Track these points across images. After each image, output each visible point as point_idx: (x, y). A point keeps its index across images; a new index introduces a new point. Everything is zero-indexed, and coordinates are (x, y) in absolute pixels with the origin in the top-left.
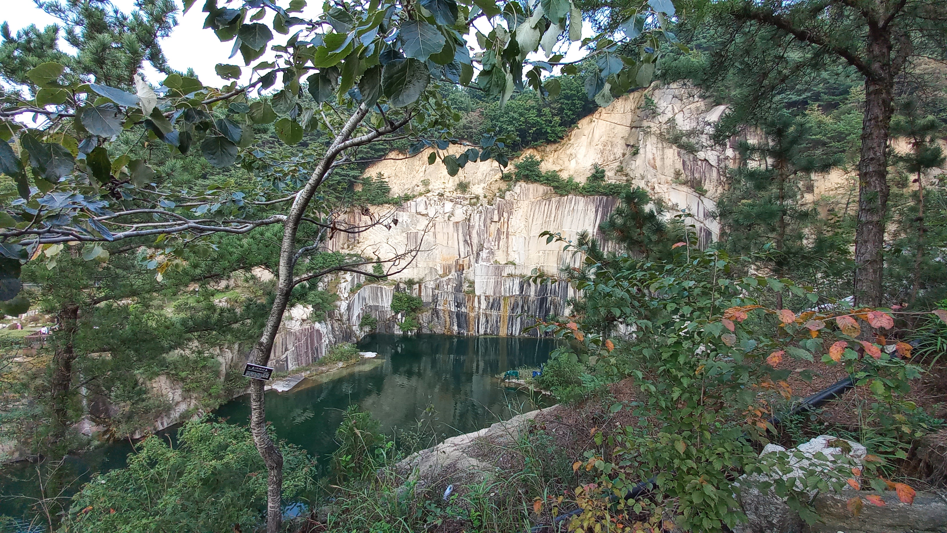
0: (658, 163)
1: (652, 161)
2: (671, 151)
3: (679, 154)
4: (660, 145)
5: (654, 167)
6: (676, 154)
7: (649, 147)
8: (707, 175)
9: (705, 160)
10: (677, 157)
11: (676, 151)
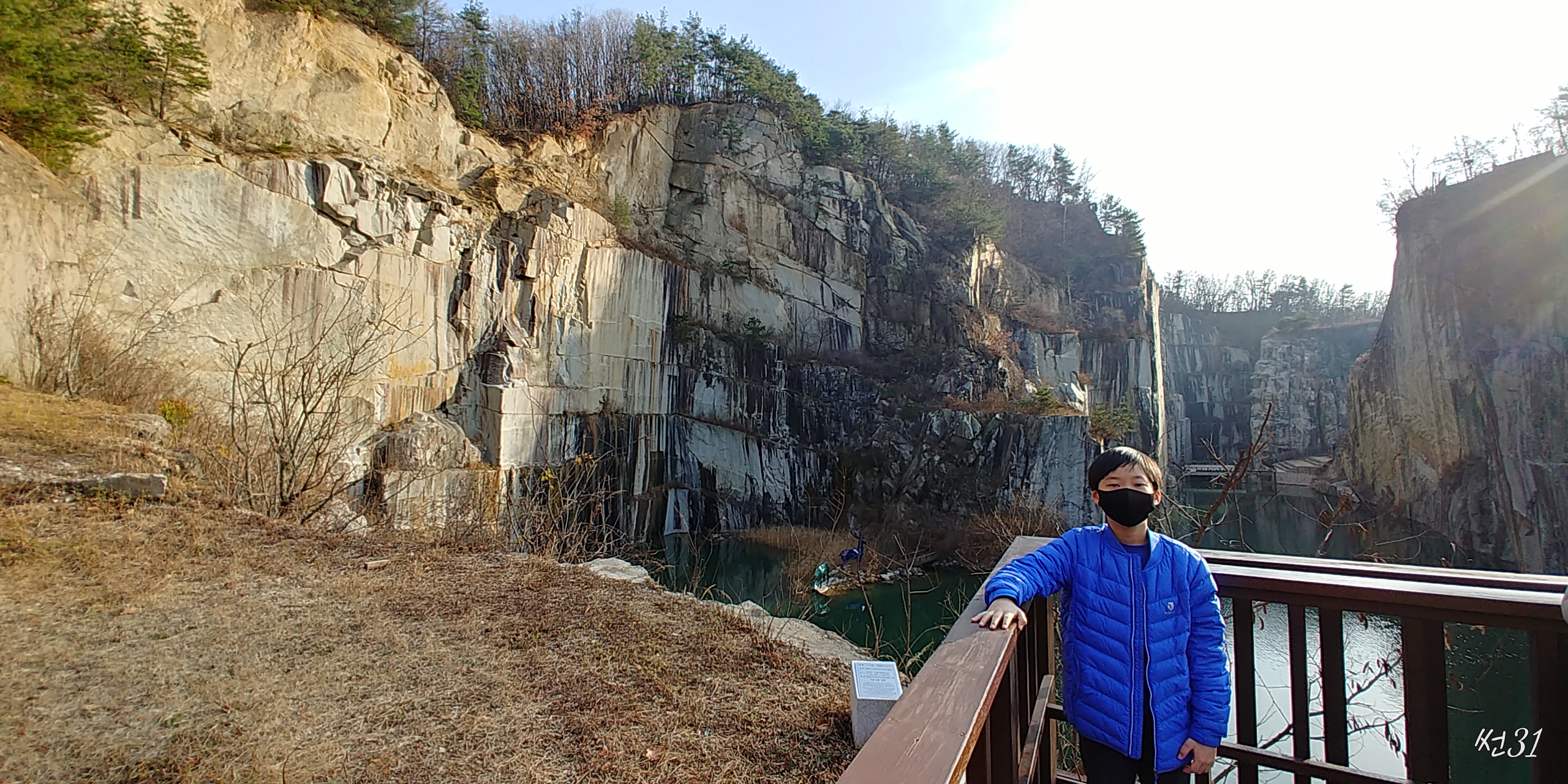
0: (750, 224)
1: (738, 220)
2: (774, 209)
3: (787, 216)
4: (754, 198)
5: (742, 229)
6: (783, 217)
7: (730, 197)
8: (828, 251)
9: (826, 230)
10: (783, 220)
11: (782, 211)
